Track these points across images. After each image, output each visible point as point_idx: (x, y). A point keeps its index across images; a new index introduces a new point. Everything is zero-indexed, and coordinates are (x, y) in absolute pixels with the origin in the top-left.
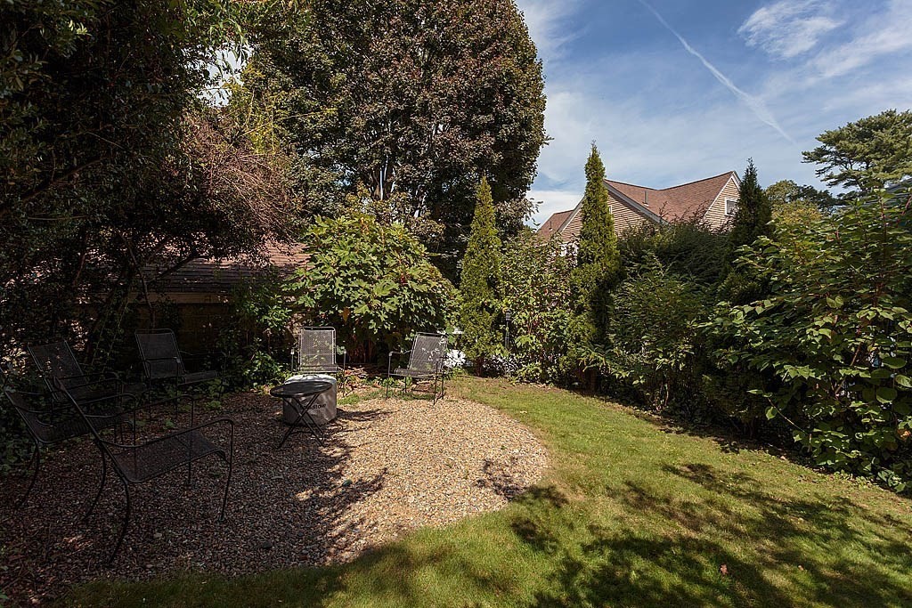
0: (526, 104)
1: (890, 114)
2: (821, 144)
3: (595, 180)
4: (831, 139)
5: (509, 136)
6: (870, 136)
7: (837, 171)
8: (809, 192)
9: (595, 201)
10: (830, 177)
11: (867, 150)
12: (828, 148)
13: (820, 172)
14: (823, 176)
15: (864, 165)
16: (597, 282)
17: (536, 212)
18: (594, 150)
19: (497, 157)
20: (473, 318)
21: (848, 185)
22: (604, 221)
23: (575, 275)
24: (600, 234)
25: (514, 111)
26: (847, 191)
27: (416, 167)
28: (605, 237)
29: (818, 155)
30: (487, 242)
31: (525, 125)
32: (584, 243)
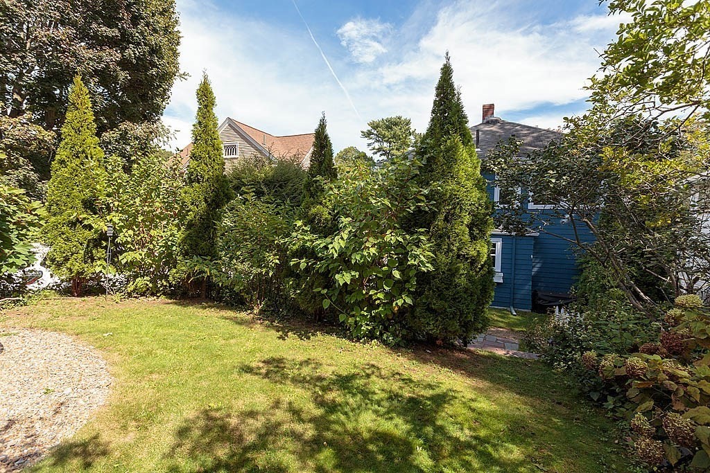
0: (155, 31)
1: (399, 118)
2: (370, 128)
3: (206, 106)
4: (375, 126)
5: (138, 59)
6: (391, 128)
7: (377, 145)
8: (365, 156)
9: (205, 126)
10: (374, 149)
11: (390, 136)
12: (373, 131)
13: (369, 145)
14: (370, 148)
15: (388, 145)
16: (206, 201)
17: (173, 138)
18: (206, 78)
19: (123, 75)
20: (63, 234)
21: (381, 155)
22: (213, 147)
23: (186, 193)
24: (210, 158)
25: (142, 33)
26: (381, 159)
27: (8, 58)
28: (214, 160)
29: (368, 135)
30: (83, 152)
31: (155, 51)
32: (194, 163)
